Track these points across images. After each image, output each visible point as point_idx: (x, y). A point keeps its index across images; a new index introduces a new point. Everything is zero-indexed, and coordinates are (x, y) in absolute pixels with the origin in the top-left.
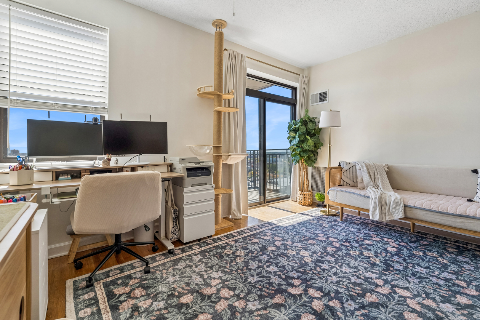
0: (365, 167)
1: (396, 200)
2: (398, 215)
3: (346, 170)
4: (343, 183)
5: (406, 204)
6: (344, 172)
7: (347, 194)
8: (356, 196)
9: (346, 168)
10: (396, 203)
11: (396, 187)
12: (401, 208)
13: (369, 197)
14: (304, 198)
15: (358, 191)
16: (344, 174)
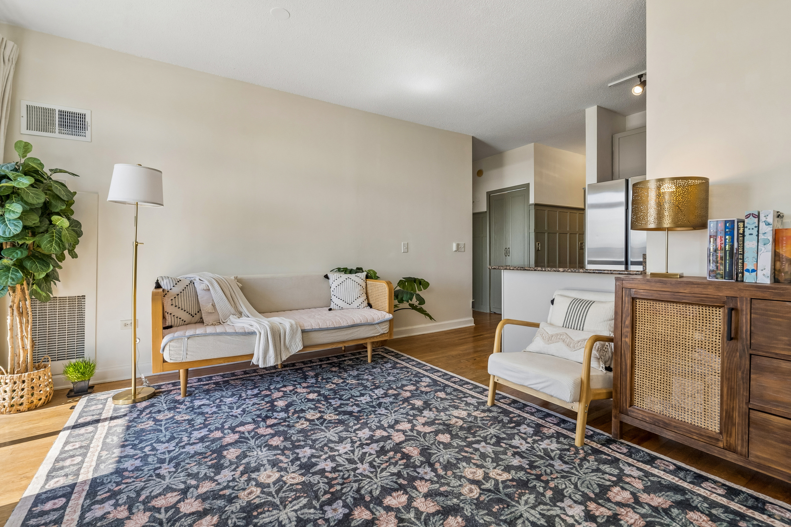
0: (216, 285)
1: (291, 326)
2: (296, 347)
3: (178, 295)
4: (173, 320)
5: (303, 328)
6: (173, 298)
7: (211, 338)
8: (229, 337)
9: (176, 290)
10: (293, 331)
11: (263, 308)
12: (299, 335)
13: (253, 333)
14: (33, 388)
15: (210, 330)
16: (174, 303)
